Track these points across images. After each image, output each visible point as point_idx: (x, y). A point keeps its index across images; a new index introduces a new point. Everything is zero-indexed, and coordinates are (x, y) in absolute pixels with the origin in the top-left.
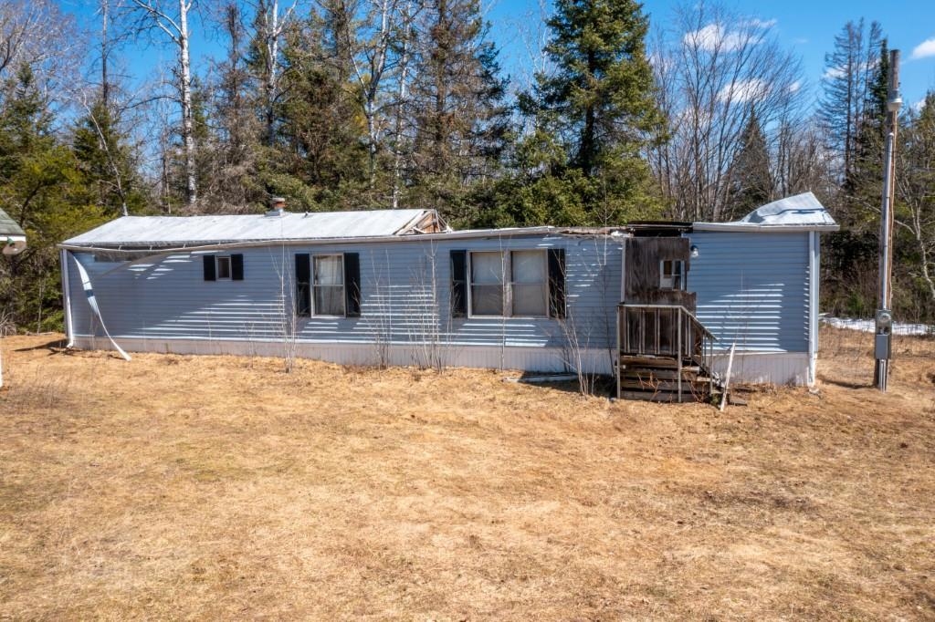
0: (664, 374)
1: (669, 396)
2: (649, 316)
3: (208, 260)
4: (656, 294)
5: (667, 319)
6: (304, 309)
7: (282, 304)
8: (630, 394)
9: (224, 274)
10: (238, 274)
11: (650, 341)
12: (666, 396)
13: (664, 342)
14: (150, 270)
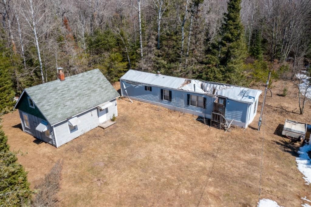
0: (218, 124)
1: (218, 128)
2: (216, 115)
3: (146, 87)
4: (218, 112)
5: (219, 116)
6: (162, 98)
7: (158, 97)
8: (213, 126)
9: (148, 90)
10: (151, 90)
11: (216, 119)
12: (217, 127)
13: (218, 119)
14: (136, 86)
